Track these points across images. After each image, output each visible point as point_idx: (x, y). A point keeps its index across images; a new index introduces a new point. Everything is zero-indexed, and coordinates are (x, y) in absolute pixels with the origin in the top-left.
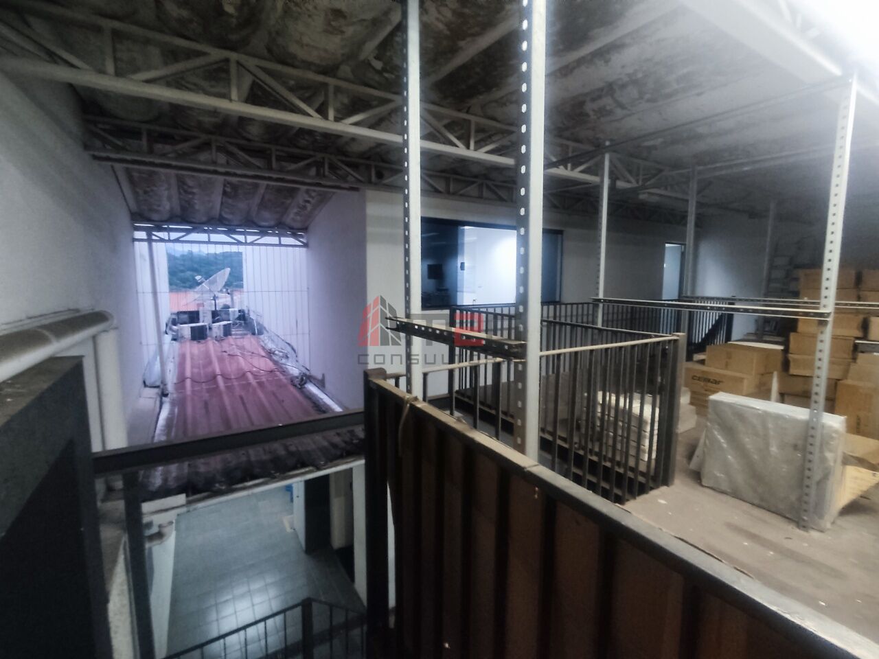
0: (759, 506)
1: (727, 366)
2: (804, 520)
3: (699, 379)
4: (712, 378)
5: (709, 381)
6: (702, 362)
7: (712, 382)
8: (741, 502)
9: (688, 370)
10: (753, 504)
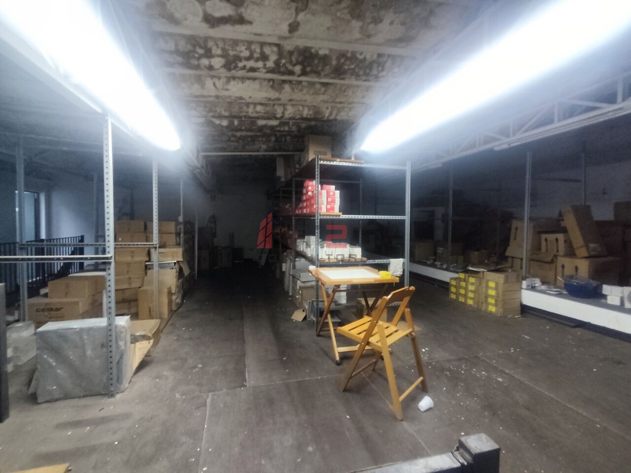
0: (84, 396)
1: (66, 295)
2: (112, 391)
3: (43, 310)
4: (54, 307)
5: (52, 310)
6: (46, 295)
7: (54, 311)
8: (72, 400)
9: (31, 306)
10: (80, 397)
